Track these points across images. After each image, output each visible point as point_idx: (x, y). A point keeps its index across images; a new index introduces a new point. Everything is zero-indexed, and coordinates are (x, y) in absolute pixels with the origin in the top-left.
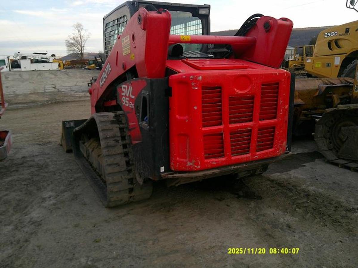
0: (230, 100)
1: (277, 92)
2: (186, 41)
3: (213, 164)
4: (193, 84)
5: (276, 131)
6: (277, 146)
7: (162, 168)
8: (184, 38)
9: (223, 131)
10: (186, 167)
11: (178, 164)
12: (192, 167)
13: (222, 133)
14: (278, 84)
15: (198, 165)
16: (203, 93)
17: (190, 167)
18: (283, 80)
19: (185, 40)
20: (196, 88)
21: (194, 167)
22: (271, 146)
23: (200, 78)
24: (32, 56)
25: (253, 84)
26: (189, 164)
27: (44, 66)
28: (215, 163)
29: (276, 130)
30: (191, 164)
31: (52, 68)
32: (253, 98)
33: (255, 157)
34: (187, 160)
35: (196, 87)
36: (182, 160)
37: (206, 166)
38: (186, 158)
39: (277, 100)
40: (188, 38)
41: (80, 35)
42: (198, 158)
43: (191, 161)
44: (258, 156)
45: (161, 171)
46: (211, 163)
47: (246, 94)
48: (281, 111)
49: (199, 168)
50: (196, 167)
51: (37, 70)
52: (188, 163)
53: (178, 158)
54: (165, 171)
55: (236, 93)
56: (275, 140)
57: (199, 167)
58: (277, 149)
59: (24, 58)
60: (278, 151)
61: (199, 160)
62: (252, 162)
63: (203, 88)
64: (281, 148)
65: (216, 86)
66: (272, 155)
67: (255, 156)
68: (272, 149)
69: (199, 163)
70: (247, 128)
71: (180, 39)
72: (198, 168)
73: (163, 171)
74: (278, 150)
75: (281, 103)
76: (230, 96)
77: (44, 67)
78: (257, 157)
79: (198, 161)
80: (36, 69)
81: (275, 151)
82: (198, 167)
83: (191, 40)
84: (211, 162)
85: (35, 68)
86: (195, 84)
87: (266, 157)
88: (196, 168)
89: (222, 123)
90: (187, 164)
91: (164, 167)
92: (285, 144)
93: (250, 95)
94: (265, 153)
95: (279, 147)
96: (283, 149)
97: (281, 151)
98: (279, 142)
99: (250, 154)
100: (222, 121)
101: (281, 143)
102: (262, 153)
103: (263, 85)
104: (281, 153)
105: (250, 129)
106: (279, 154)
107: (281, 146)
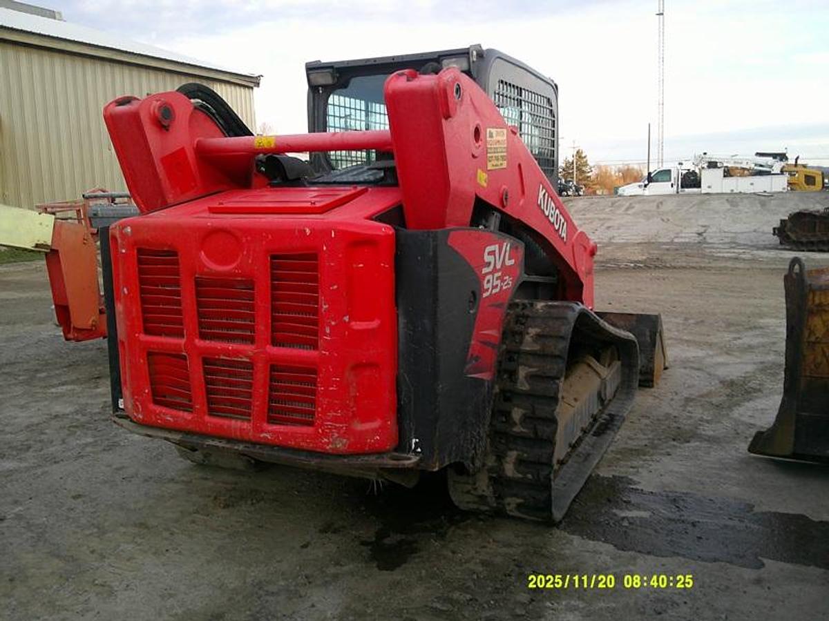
0: (197, 285)
1: (314, 279)
2: (265, 149)
3: (168, 420)
5: (319, 382)
6: (322, 425)
7: (120, 400)
8: (260, 143)
9: (184, 350)
13: (185, 356)
14: (314, 257)
15: (138, 412)
16: (141, 262)
18: (325, 248)
19: (264, 146)
20: (123, 251)
23: (129, 230)
24: (732, 162)
25: (245, 253)
27: (752, 184)
28: (171, 419)
29: (318, 379)
31: (771, 188)
32: (250, 285)
33: (262, 435)
35: (123, 249)
37: (154, 419)
39: (315, 301)
40: (269, 142)
42: (136, 397)
44: (271, 434)
45: (120, 407)
46: (162, 415)
47: (230, 274)
48: (328, 331)
50: (135, 414)
51: (735, 191)
56: (318, 408)
58: (323, 431)
59: (713, 165)
60: (326, 440)
62: (254, 444)
63: (140, 251)
64: (336, 435)
65: (166, 249)
66: (311, 445)
67: (262, 433)
68: (310, 430)
69: (141, 410)
70: (241, 358)
71: (253, 145)
72: (138, 417)
74: (325, 435)
75: (323, 310)
76: (197, 276)
77: (752, 187)
78: (268, 436)
79: (139, 404)
80: (732, 190)
81: (317, 436)
82: (138, 415)
83: (276, 145)
84: (164, 414)
85: (732, 188)
86: (122, 241)
87: (292, 443)
88: (135, 417)
89: (183, 332)
92: (372, 430)
93: (244, 279)
94: (290, 434)
95: (328, 428)
96: (348, 439)
97: (337, 442)
98: (329, 414)
99: (251, 424)
100: (183, 329)
101: (336, 419)
102: (282, 430)
103: (273, 257)
104: (338, 446)
105: (248, 360)
106: (330, 448)
107: (336, 428)
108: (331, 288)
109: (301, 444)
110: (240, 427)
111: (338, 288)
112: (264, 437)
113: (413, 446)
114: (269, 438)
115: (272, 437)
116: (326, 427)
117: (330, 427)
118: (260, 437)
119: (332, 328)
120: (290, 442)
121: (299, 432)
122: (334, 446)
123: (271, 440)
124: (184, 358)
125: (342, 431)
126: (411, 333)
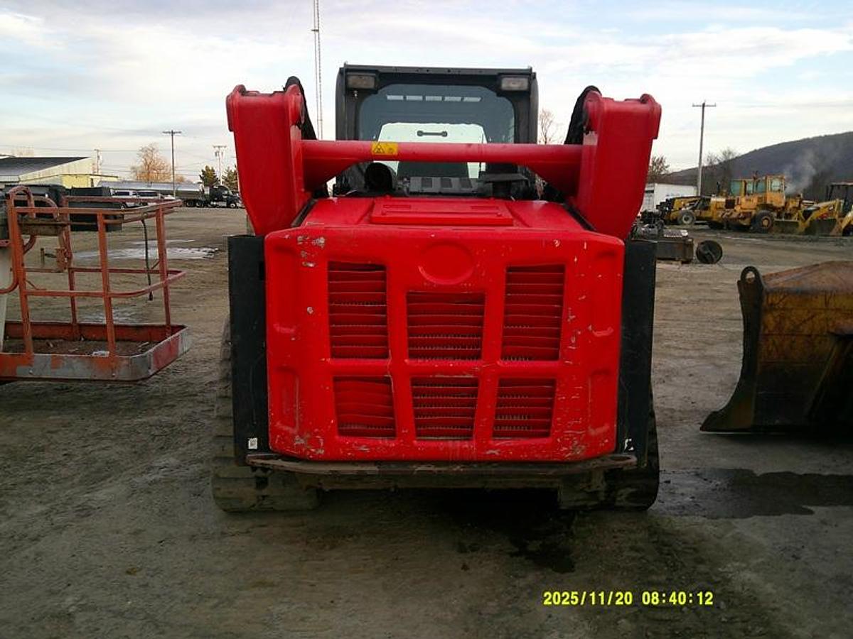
0: (409, 300)
1: (560, 291)
2: (385, 156)
3: (362, 451)
4: (304, 254)
5: (559, 393)
6: (561, 434)
7: (251, 440)
8: (379, 149)
9: (389, 372)
10: (292, 447)
11: (278, 436)
12: (304, 449)
13: (389, 378)
14: (561, 269)
15: (317, 447)
16: (331, 277)
17: (299, 447)
18: (576, 260)
19: (384, 152)
20: (311, 265)
21: (309, 450)
22: (543, 429)
23: (322, 241)
25: (478, 266)
26: (299, 441)
28: (367, 450)
29: (558, 390)
30: (302, 442)
32: (479, 299)
33: (488, 453)
34: (295, 431)
35: (311, 262)
36: (286, 428)
37: (341, 452)
38: (293, 426)
39: (559, 312)
40: (390, 149)
41: (545, 136)
42: (316, 430)
43: (301, 435)
44: (499, 450)
45: (250, 447)
46: (353, 446)
48: (573, 341)
49: (320, 454)
50: (313, 450)
52: (297, 438)
53: (278, 424)
54: (260, 449)
55: (425, 284)
56: (556, 418)
57: (322, 452)
58: (562, 440)
60: (565, 449)
61: (320, 435)
62: (479, 462)
63: (332, 266)
64: (576, 442)
65: (370, 262)
66: (547, 456)
67: (488, 450)
68: (546, 441)
69: (322, 444)
70: (464, 375)
71: (370, 150)
72: (318, 453)
73: (255, 447)
74: (564, 443)
75: (569, 321)
76: (411, 291)
78: (496, 452)
79: (318, 437)
81: (555, 446)
82: (317, 450)
83: (399, 152)
84: (356, 445)
86: (309, 254)
87: (524, 456)
88: (312, 453)
89: (388, 353)
90: (294, 441)
91: (256, 439)
92: (604, 433)
93: (471, 292)
94: (523, 447)
95: (568, 437)
96: (586, 445)
97: (577, 449)
98: (569, 423)
99: (474, 442)
100: (388, 349)
101: (576, 427)
102: (512, 444)
103: (509, 269)
104: (578, 453)
105: (472, 377)
106: (569, 457)
107: (576, 435)
108: (580, 299)
109: (536, 456)
110: (461, 447)
111: (586, 298)
112: (491, 454)
113: (626, 445)
114: (497, 454)
115: (499, 452)
116: (566, 435)
117: (570, 435)
118: (485, 455)
119: (577, 337)
120: (522, 456)
121: (533, 444)
122: (574, 453)
123: (500, 456)
124: (388, 381)
125: (582, 438)
126: (630, 339)
